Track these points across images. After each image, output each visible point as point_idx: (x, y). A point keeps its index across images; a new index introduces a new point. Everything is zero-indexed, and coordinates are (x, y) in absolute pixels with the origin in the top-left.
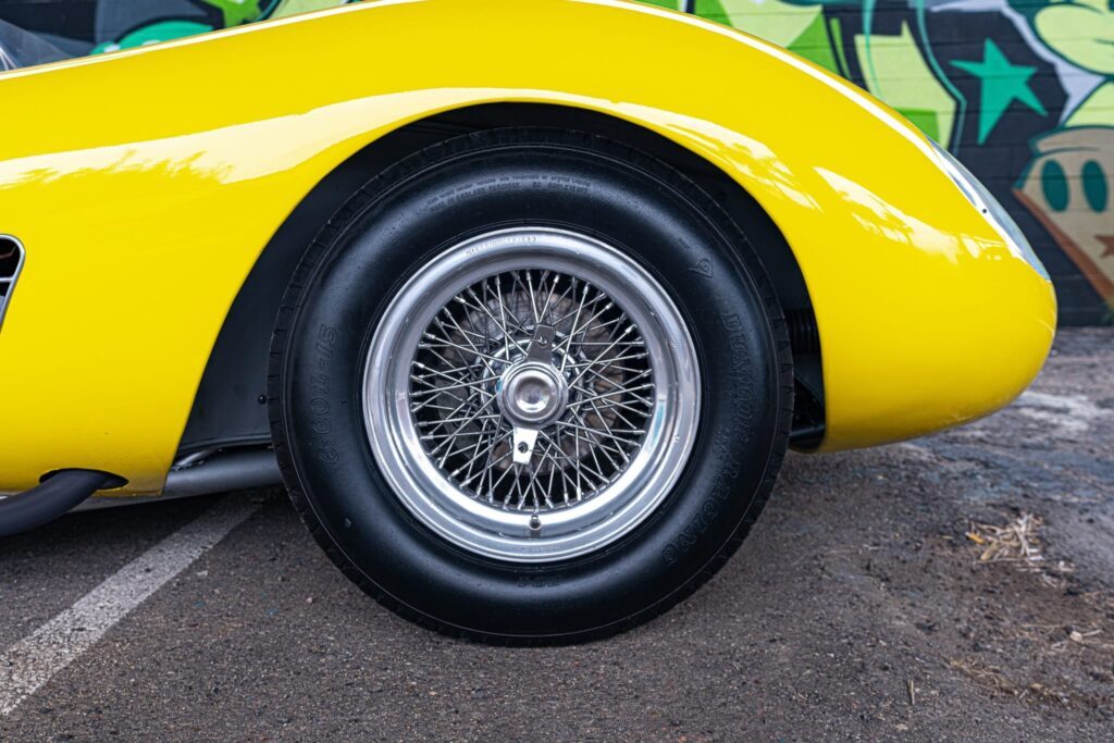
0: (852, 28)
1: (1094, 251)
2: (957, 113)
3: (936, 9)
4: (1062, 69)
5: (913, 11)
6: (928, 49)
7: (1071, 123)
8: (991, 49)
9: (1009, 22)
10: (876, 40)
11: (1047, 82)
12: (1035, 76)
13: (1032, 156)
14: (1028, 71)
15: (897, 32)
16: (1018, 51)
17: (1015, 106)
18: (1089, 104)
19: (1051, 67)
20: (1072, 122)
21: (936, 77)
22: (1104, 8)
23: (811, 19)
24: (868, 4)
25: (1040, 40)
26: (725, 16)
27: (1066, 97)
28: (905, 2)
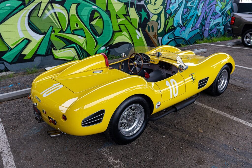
0: (128, 7)
1: (152, 37)
2: (139, 19)
3: (137, 4)
4: (150, 13)
5: (135, 4)
6: (136, 10)
8: (143, 10)
9: (144, 6)
10: (130, 8)
11: (148, 15)
13: (147, 25)
14: (146, 13)
15: (133, 7)
16: (146, 11)
17: (145, 18)
18: (152, 18)
19: (149, 12)
20: (151, 20)
21: (137, 14)
22: (154, 5)
23: (123, 4)
24: (130, 3)
25: (148, 9)
26: (112, 3)
27: (150, 17)
28: (133, 3)
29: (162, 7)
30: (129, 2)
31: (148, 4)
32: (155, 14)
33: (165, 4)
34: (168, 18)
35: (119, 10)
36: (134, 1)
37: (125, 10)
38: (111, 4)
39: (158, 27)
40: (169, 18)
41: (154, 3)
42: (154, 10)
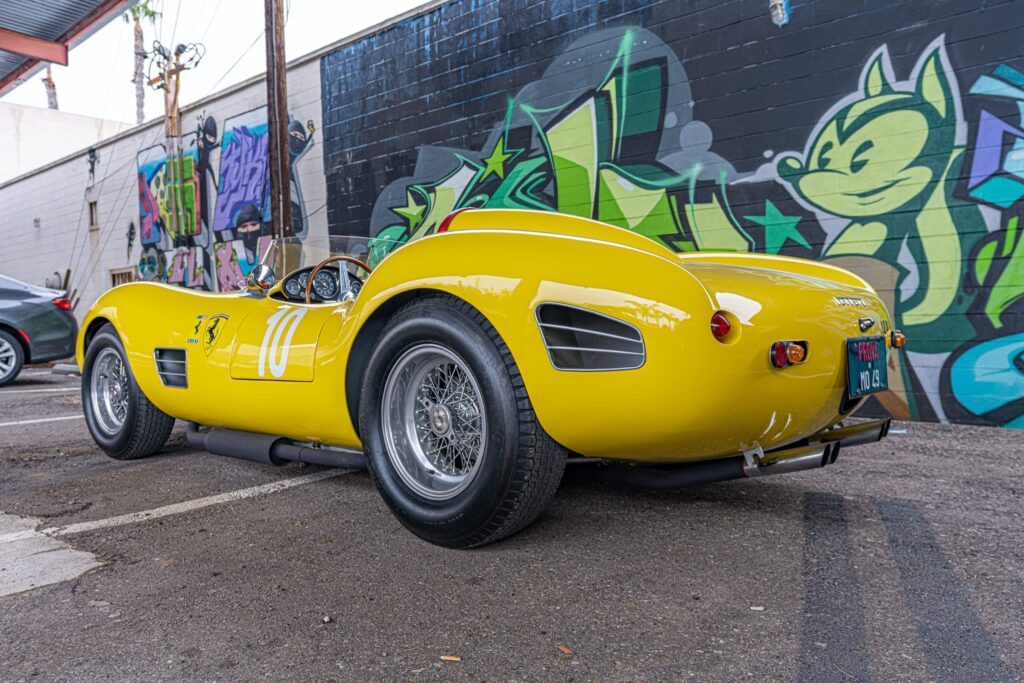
0: (683, 200)
2: (750, 250)
3: (733, 183)
4: (820, 215)
5: (720, 185)
6: (729, 209)
7: (828, 254)
8: (769, 205)
9: (781, 187)
10: (698, 206)
11: (811, 226)
12: (800, 222)
14: (797, 219)
15: (709, 201)
16: (788, 206)
17: (789, 243)
18: (840, 240)
19: (813, 214)
20: (830, 253)
21: (736, 228)
22: (848, 171)
23: (660, 197)
24: (692, 185)
25: (804, 198)
26: (614, 200)
27: (825, 235)
28: (714, 181)
29: (924, 174)
30: (687, 181)
31: (804, 171)
32: (863, 220)
33: (951, 152)
34: (1004, 230)
35: (641, 220)
36: (718, 174)
37: (670, 216)
38: (612, 202)
39: (898, 292)
40: (1011, 235)
41: (849, 164)
42: (856, 198)
